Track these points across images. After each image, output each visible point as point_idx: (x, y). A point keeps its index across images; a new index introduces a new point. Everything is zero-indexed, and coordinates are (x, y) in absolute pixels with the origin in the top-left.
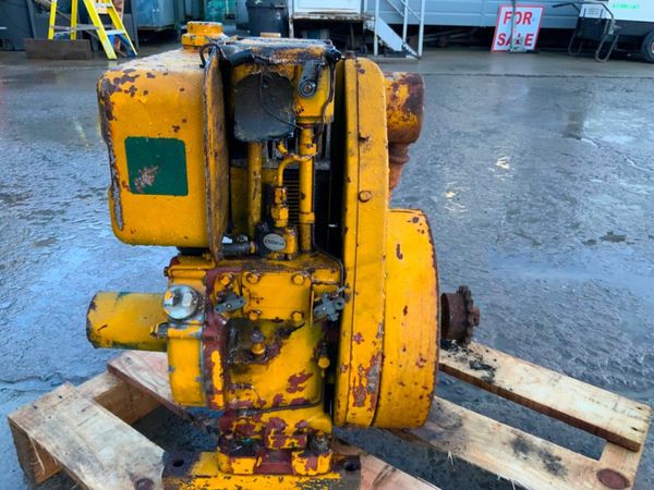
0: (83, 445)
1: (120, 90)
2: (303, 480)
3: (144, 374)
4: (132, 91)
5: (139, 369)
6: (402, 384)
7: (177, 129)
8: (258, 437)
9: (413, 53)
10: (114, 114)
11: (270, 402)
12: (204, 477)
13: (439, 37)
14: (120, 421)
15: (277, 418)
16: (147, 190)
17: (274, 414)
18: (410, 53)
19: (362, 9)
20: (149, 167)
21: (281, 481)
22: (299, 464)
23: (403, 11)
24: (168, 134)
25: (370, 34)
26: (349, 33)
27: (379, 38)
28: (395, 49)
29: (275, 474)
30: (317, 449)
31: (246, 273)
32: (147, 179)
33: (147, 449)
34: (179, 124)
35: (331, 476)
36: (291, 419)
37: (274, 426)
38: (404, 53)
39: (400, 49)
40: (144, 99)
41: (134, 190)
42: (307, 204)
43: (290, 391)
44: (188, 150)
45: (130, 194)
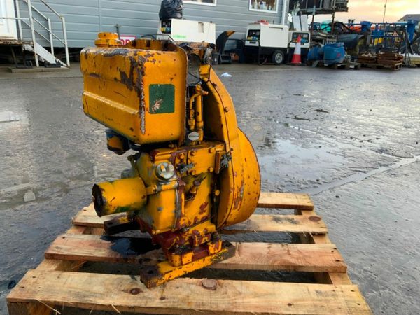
0: (78, 291)
1: (148, 61)
2: (214, 256)
3: (76, 251)
4: (154, 61)
5: (71, 249)
6: (249, 194)
7: (172, 79)
8: (188, 243)
9: (64, 64)
10: (146, 73)
11: (192, 221)
12: (168, 272)
13: (75, 55)
14: (89, 274)
15: (195, 230)
16: (157, 112)
17: (193, 229)
18: (62, 65)
19: (19, 37)
20: (158, 100)
21: (204, 261)
22: (211, 249)
23: (49, 38)
24: (168, 82)
25: (32, 54)
26: (11, 53)
27: (39, 57)
28: (51, 63)
29: (201, 258)
30: (217, 238)
31: (190, 151)
32: (157, 106)
33: (118, 278)
34: (173, 76)
35: (223, 251)
36: (201, 229)
37: (195, 234)
38: (58, 65)
39: (55, 63)
40: (159, 65)
41: (151, 112)
42: (200, 118)
43: (201, 213)
44: (176, 89)
45: (149, 114)
